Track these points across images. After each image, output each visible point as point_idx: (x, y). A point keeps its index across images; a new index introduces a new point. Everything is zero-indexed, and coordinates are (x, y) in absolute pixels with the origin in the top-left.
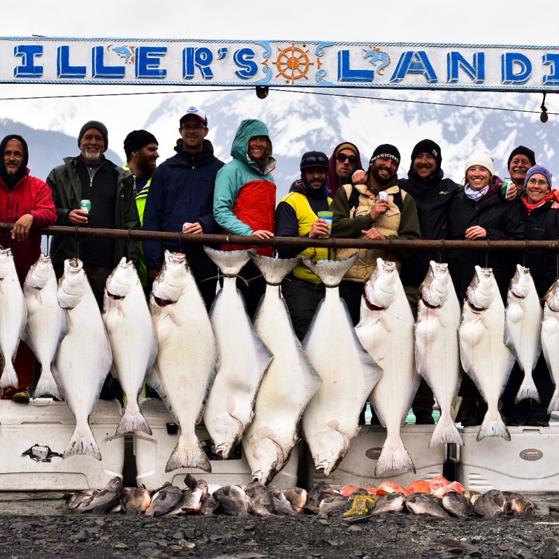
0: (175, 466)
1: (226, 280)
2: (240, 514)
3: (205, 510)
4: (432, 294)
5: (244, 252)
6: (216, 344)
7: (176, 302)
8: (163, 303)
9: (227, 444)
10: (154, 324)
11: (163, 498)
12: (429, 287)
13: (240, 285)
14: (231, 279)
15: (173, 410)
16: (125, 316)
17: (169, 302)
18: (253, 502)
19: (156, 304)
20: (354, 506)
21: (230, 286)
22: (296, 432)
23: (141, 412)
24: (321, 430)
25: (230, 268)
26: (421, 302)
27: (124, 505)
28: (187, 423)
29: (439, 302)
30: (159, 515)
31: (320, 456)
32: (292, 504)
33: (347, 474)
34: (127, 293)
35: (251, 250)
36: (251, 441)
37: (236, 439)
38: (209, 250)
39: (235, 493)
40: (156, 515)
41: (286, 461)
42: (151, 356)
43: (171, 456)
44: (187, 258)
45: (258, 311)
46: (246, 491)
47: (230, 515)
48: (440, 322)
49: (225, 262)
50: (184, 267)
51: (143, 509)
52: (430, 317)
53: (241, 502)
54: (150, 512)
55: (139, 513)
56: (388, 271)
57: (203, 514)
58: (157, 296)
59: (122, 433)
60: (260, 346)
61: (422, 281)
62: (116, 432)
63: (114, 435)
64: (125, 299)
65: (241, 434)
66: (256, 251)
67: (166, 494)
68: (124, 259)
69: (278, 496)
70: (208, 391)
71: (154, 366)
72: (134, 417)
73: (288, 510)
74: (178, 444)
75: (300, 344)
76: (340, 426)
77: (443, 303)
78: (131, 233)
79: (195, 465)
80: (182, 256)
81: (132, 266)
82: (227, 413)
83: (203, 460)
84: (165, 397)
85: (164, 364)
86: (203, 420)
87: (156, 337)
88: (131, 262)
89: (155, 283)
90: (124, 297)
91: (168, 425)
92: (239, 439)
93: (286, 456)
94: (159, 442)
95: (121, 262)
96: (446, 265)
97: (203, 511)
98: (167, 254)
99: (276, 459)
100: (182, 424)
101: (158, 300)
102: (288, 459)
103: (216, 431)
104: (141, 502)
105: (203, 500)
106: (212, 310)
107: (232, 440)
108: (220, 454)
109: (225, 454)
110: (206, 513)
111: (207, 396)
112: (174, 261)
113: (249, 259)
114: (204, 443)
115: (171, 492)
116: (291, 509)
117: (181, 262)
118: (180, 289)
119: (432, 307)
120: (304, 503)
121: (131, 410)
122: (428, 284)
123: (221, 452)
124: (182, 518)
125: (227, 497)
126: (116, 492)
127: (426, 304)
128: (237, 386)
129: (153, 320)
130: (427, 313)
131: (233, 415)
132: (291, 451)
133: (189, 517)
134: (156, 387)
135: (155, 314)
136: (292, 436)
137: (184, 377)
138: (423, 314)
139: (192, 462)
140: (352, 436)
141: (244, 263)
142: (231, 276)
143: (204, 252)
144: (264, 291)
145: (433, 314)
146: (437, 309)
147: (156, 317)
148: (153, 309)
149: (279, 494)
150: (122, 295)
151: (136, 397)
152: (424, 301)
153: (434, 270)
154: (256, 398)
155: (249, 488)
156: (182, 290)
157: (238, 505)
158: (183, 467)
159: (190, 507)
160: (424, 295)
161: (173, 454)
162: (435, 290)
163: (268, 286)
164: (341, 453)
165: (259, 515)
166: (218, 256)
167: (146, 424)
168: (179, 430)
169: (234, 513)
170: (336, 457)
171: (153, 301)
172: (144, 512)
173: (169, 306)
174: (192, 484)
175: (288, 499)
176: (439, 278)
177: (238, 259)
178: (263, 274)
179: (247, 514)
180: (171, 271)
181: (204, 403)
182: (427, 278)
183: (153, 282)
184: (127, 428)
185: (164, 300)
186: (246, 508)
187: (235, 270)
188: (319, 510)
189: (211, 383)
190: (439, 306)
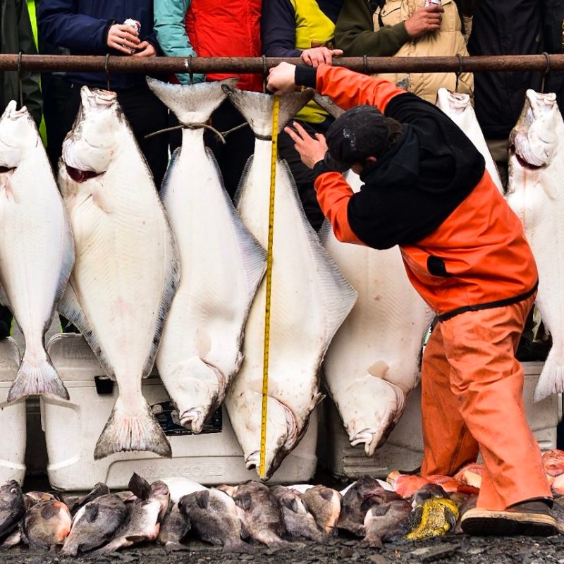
0: (110, 449)
1: (187, 134)
2: (228, 543)
3: (166, 537)
4: (533, 146)
5: (216, 86)
6: (174, 242)
7: (103, 173)
8: (80, 176)
9: (200, 409)
10: (67, 213)
11: (94, 518)
12: (526, 135)
13: (209, 140)
14: (195, 131)
15: (103, 356)
16: (17, 200)
17: (91, 174)
18: (250, 519)
19: (69, 178)
20: (424, 522)
21: (193, 142)
22: (317, 383)
23: (50, 361)
24: (357, 380)
25: (192, 113)
26: (513, 159)
27: (26, 532)
28: (129, 376)
29: (544, 158)
30: (87, 552)
31: (357, 423)
32: (315, 518)
33: (398, 449)
34: (19, 161)
35: (228, 82)
36: (241, 401)
37: (215, 399)
38: (154, 84)
39: (217, 504)
40: (82, 551)
41: (301, 433)
42: (64, 266)
43: (103, 432)
44: (119, 99)
45: (242, 185)
46: (235, 499)
47: (211, 544)
48: (547, 192)
49: (184, 104)
50: (115, 114)
51: (58, 539)
52: (530, 184)
53: (228, 521)
54: (70, 547)
55: (52, 547)
56: (457, 109)
57: (163, 545)
58: (70, 164)
59: (19, 396)
60: (248, 243)
61: (514, 124)
62: (9, 397)
63: (6, 400)
64: (17, 171)
65: (222, 391)
66: (235, 83)
67: (97, 511)
68: (13, 104)
69: (291, 505)
70: (162, 323)
71: (69, 283)
72: (38, 369)
73: (310, 531)
74: (113, 412)
75: (315, 236)
76: (389, 372)
77: (550, 161)
78: (24, 60)
79: (143, 445)
80: (110, 96)
81: (27, 115)
82: (198, 357)
83: (157, 437)
84: (90, 333)
85: (86, 279)
86: (156, 369)
87: (71, 233)
88: (24, 108)
89: (67, 143)
90: (14, 168)
91: (97, 379)
92: (220, 400)
93: (300, 426)
94: (83, 409)
95: (7, 109)
96: (553, 96)
97: (163, 540)
98: (85, 92)
99: (285, 432)
100: (120, 379)
101: (72, 172)
102: (304, 429)
103: (180, 387)
104: (55, 526)
105: (161, 520)
106: (165, 184)
107: (207, 402)
108: (187, 426)
109: (196, 426)
110: (169, 543)
111: (161, 330)
112: (98, 104)
113: (224, 97)
114: (159, 409)
115: (106, 507)
116: (315, 529)
117: (110, 106)
118: (108, 151)
119: (533, 167)
120: (338, 516)
121: (32, 358)
122: (524, 128)
123: (190, 422)
124: (127, 557)
125: (203, 510)
126: (12, 508)
127: (523, 162)
128: (211, 311)
129: (65, 205)
130: (525, 177)
131: (207, 360)
132: (308, 416)
133: (139, 553)
134: (73, 318)
135: (68, 194)
136: (309, 392)
137: (120, 300)
138: (518, 180)
139: (139, 442)
140: (410, 386)
141: (216, 104)
142: (196, 127)
143: (147, 87)
144: (251, 150)
145: (533, 178)
146: (540, 171)
147: (70, 200)
148: (64, 186)
149: (293, 501)
150: (11, 165)
151: (40, 335)
152: (518, 157)
153: (534, 104)
154: (244, 330)
155: (240, 493)
156: (112, 153)
157: (223, 526)
158: (124, 450)
159: (141, 534)
160: (518, 148)
161: (106, 427)
162: (536, 139)
163: (258, 142)
164: (392, 416)
165: (261, 543)
166: (172, 94)
167: (58, 381)
168: (115, 388)
169: (217, 540)
170: (384, 423)
171: (64, 173)
172: (60, 546)
173: (92, 181)
174: (141, 490)
175: (309, 510)
176: (542, 119)
177: (206, 97)
178: (249, 121)
179: (240, 542)
180: (93, 122)
181: (156, 341)
182: (522, 118)
183: (62, 140)
184: (27, 388)
185: (83, 172)
186: (237, 530)
187: (201, 115)
188: (363, 531)
189: (166, 308)
190: (544, 166)
